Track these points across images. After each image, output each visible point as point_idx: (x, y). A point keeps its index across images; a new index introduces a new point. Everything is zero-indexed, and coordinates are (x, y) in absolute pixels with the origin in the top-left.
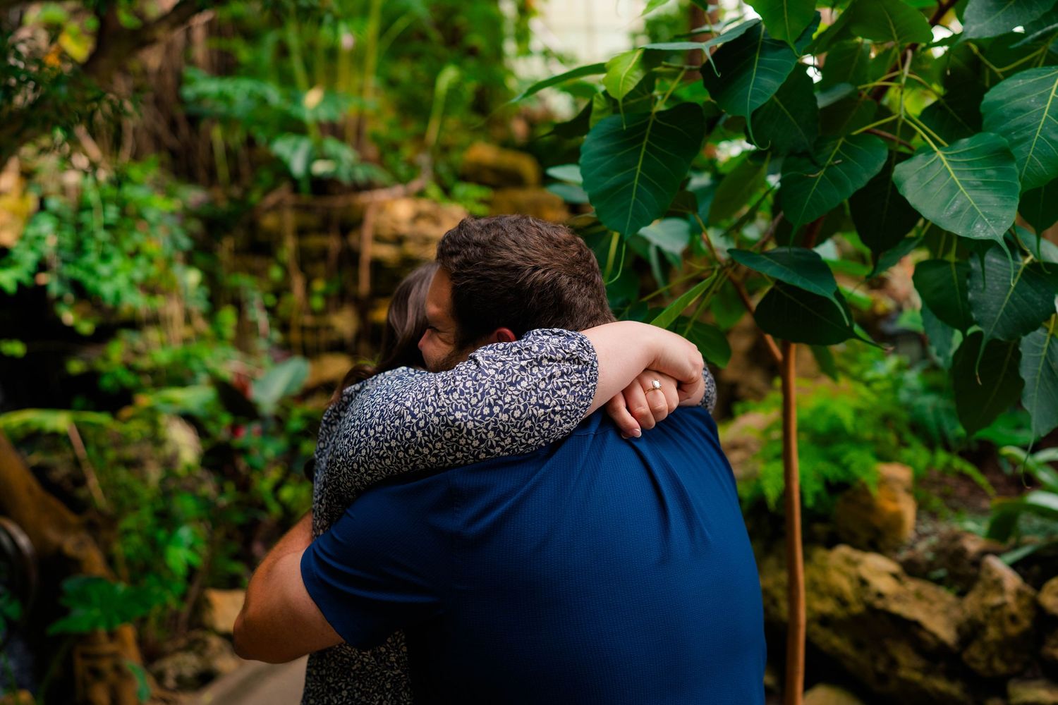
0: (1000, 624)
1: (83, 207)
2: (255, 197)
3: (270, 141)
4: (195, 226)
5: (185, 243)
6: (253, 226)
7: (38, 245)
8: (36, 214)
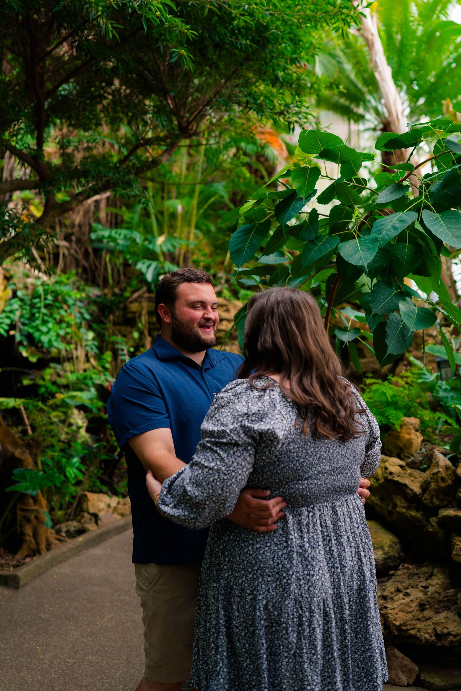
0: (437, 482)
1: (35, 295)
2: (127, 294)
3: (136, 263)
4: (94, 308)
5: (87, 317)
6: (125, 309)
7: (11, 315)
8: (10, 299)
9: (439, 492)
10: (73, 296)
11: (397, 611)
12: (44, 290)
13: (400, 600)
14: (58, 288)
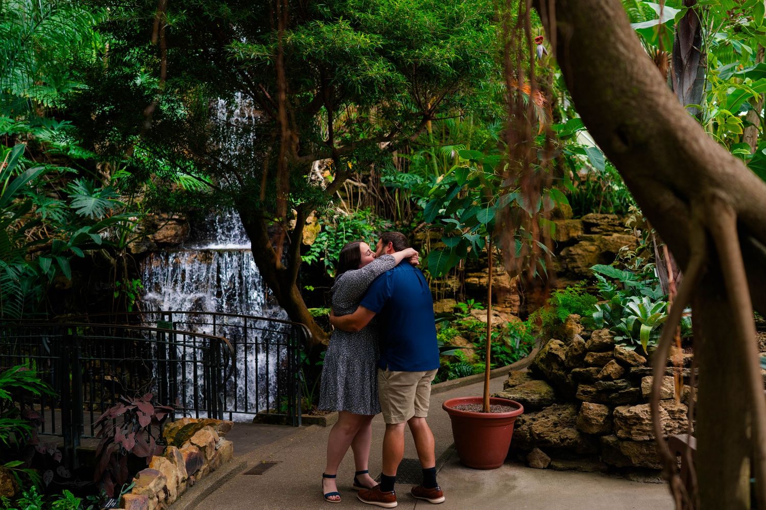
1: (339, 229)
2: (414, 225)
7: (321, 245)
8: (320, 233)
9: (573, 357)
10: (368, 229)
11: (538, 425)
12: (345, 225)
13: (543, 420)
14: (356, 222)
